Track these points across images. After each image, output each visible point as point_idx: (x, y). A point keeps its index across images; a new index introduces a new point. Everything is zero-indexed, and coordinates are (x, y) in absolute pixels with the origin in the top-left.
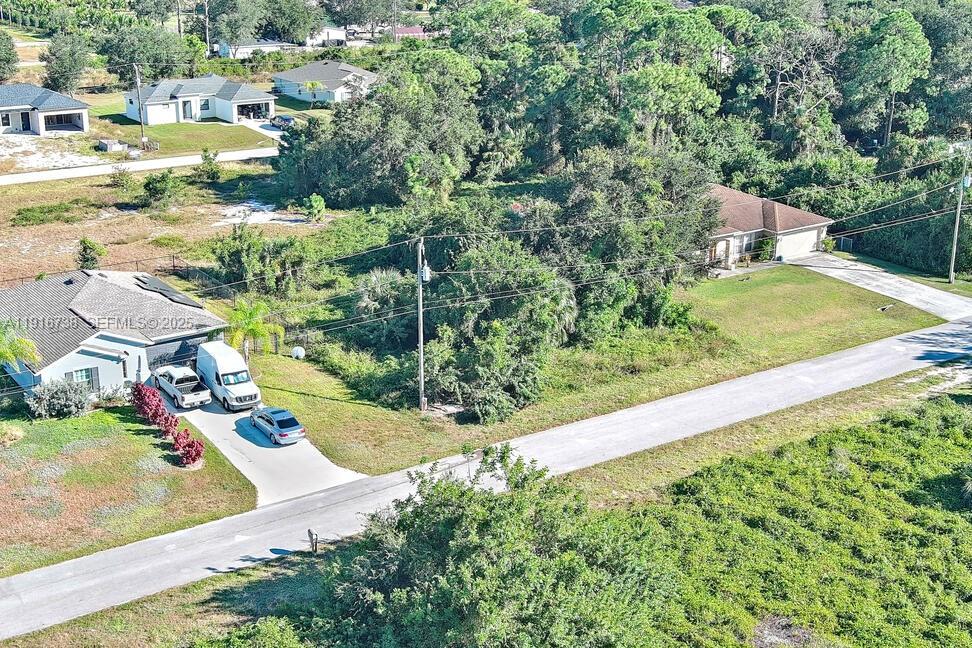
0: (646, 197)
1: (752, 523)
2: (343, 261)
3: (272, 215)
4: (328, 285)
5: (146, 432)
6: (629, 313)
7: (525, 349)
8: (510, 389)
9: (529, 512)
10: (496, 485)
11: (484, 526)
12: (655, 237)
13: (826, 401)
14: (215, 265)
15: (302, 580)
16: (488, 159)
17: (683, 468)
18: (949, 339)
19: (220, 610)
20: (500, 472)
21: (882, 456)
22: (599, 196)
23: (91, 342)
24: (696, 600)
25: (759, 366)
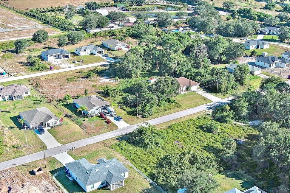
0: (169, 85)
1: (177, 131)
2: (123, 90)
3: (109, 80)
4: (121, 95)
5: (103, 119)
6: (166, 101)
7: (151, 108)
8: (149, 113)
9: (151, 130)
10: (147, 126)
11: (146, 131)
12: (170, 90)
13: (191, 115)
14: (103, 91)
15: (125, 137)
16: (146, 68)
17: (170, 124)
18: (212, 105)
19: (117, 140)
20: (147, 125)
21: (195, 123)
22: (162, 85)
23: (95, 107)
24: (168, 139)
25: (183, 109)
